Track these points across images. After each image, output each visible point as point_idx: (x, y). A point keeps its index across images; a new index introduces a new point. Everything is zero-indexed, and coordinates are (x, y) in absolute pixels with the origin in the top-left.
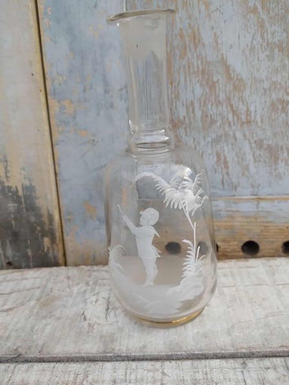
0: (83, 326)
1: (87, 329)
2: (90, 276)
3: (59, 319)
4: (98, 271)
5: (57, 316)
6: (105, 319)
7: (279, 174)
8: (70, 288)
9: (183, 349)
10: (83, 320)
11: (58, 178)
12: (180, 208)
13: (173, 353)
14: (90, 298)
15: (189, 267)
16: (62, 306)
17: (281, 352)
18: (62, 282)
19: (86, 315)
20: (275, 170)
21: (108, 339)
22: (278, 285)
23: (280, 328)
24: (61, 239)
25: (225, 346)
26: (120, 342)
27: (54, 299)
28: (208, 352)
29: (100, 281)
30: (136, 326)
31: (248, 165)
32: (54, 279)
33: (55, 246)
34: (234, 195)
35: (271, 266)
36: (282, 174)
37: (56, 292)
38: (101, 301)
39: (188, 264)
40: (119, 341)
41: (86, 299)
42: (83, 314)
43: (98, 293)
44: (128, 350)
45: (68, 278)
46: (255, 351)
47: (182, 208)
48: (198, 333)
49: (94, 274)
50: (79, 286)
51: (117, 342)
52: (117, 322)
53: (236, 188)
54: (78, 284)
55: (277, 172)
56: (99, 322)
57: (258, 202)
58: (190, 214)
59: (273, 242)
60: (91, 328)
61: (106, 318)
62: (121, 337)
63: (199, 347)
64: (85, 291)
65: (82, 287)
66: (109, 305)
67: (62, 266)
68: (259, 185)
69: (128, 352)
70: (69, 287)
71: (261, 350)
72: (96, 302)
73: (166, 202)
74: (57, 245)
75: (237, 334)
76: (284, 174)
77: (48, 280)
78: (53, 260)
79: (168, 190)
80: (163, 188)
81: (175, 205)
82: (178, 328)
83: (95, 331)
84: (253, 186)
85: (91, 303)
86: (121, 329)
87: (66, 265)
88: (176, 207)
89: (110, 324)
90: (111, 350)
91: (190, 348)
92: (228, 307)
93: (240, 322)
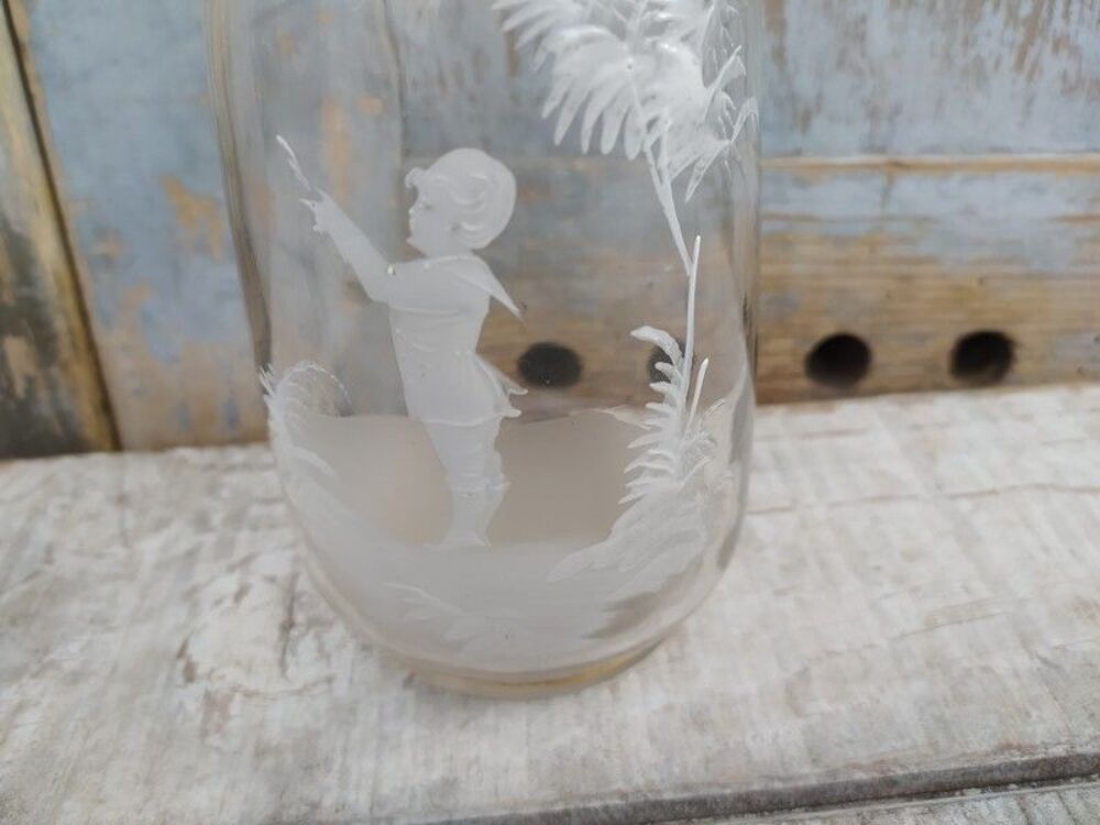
0: (181, 705)
1: (200, 716)
2: (212, 490)
3: (76, 678)
4: (247, 466)
5: (68, 666)
6: (276, 671)
7: (979, 62)
8: (126, 544)
9: (615, 787)
10: (180, 680)
11: (30, 69)
12: (632, 153)
13: (572, 807)
14: (212, 580)
15: (653, 458)
16: (92, 621)
17: (999, 769)
18: (93, 517)
19: (195, 658)
20: (966, 43)
21: (289, 758)
22: (954, 497)
23: (986, 669)
24: (82, 344)
25: (783, 763)
26: (344, 772)
27: (59, 591)
28: (715, 791)
29: (255, 511)
30: (410, 693)
31: (864, 19)
32: (64, 507)
33: (55, 371)
34: (798, 152)
35: (916, 427)
36: (990, 64)
37: (66, 564)
38: (261, 594)
39: (655, 445)
40: (336, 767)
41: (195, 590)
42: (181, 653)
43: (246, 561)
44: (375, 803)
45: (122, 500)
46: (900, 772)
47: (642, 155)
48: (669, 708)
49: (233, 479)
50: (165, 534)
51: (329, 771)
52: (329, 680)
53: (805, 120)
54: (162, 524)
55: (973, 52)
56: (251, 685)
57: (891, 180)
58: (679, 185)
59: (922, 338)
60: (216, 716)
61: (283, 664)
62: (345, 751)
63: (677, 770)
64: (191, 555)
65: (181, 535)
66: (296, 606)
67: (98, 449)
68: (897, 111)
69: (378, 813)
70: (125, 538)
71: (924, 769)
72: (240, 595)
73: (556, 113)
74: (65, 367)
75: (826, 706)
76: (997, 64)
77: (36, 512)
78: (58, 429)
79: (572, 34)
80: (541, 17)
81: (606, 133)
82: (588, 694)
83: (234, 724)
84: (873, 114)
85: (218, 602)
86: (345, 713)
87: (116, 444)
88: (607, 146)
89: (300, 692)
90: (304, 809)
91: (639, 781)
92: (780, 593)
93: (831, 654)
